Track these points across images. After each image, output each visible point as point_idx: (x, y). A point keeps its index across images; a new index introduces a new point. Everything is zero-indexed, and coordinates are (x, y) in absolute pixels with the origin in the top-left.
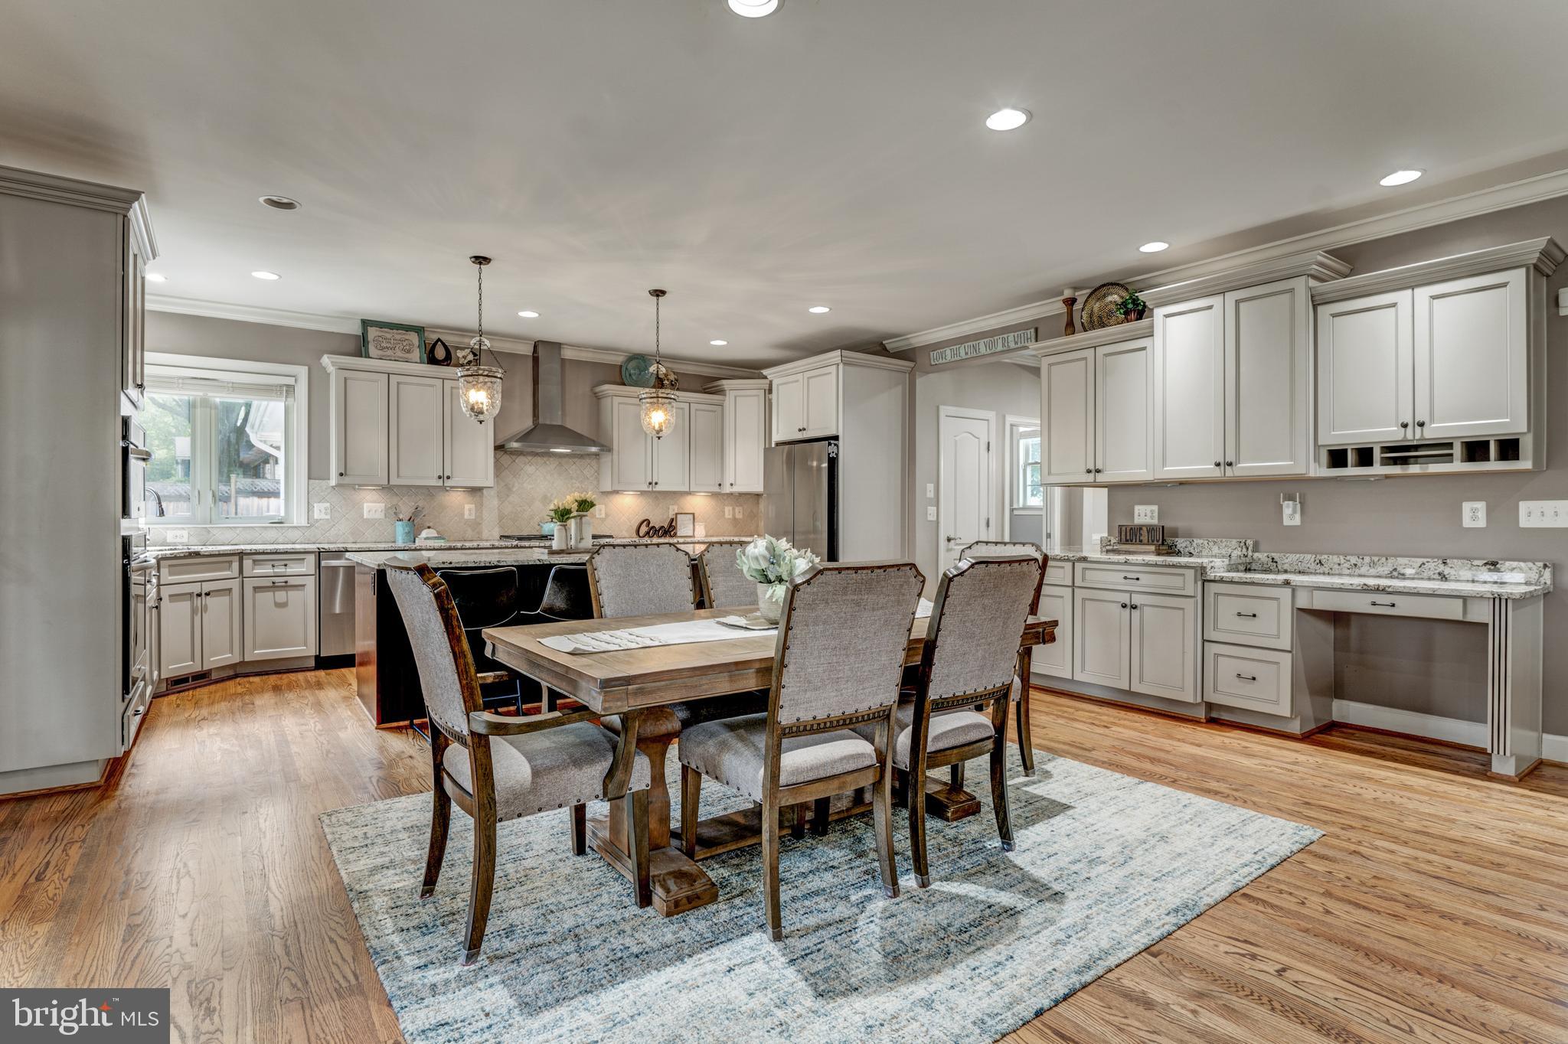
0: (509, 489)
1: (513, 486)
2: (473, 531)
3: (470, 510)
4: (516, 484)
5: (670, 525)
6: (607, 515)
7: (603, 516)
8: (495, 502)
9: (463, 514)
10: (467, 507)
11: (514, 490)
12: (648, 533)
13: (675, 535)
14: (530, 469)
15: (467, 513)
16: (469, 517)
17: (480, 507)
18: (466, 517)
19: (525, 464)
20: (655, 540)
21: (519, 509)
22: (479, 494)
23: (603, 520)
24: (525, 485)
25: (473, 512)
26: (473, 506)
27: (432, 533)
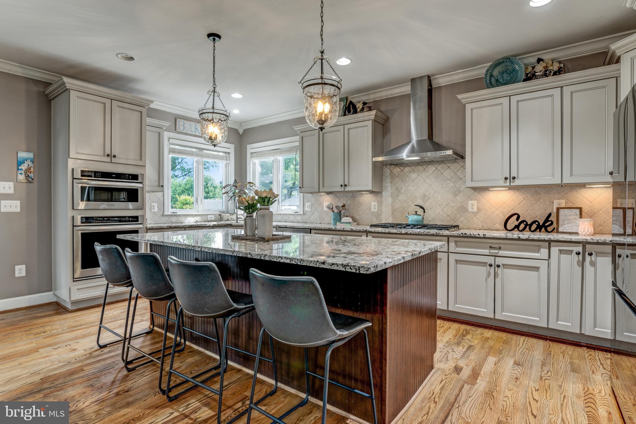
0: (399, 191)
1: (401, 189)
2: (377, 219)
3: (375, 206)
4: (404, 187)
5: (547, 220)
6: (479, 210)
7: (475, 210)
8: (390, 200)
9: (371, 208)
10: (373, 203)
11: (402, 191)
12: (517, 227)
13: (556, 230)
14: (413, 176)
15: (373, 207)
16: (374, 210)
17: (380, 203)
18: (373, 210)
19: (410, 172)
20: (526, 235)
21: (405, 205)
22: (380, 195)
23: (475, 214)
24: (410, 187)
25: (377, 207)
26: (376, 203)
27: (349, 220)
